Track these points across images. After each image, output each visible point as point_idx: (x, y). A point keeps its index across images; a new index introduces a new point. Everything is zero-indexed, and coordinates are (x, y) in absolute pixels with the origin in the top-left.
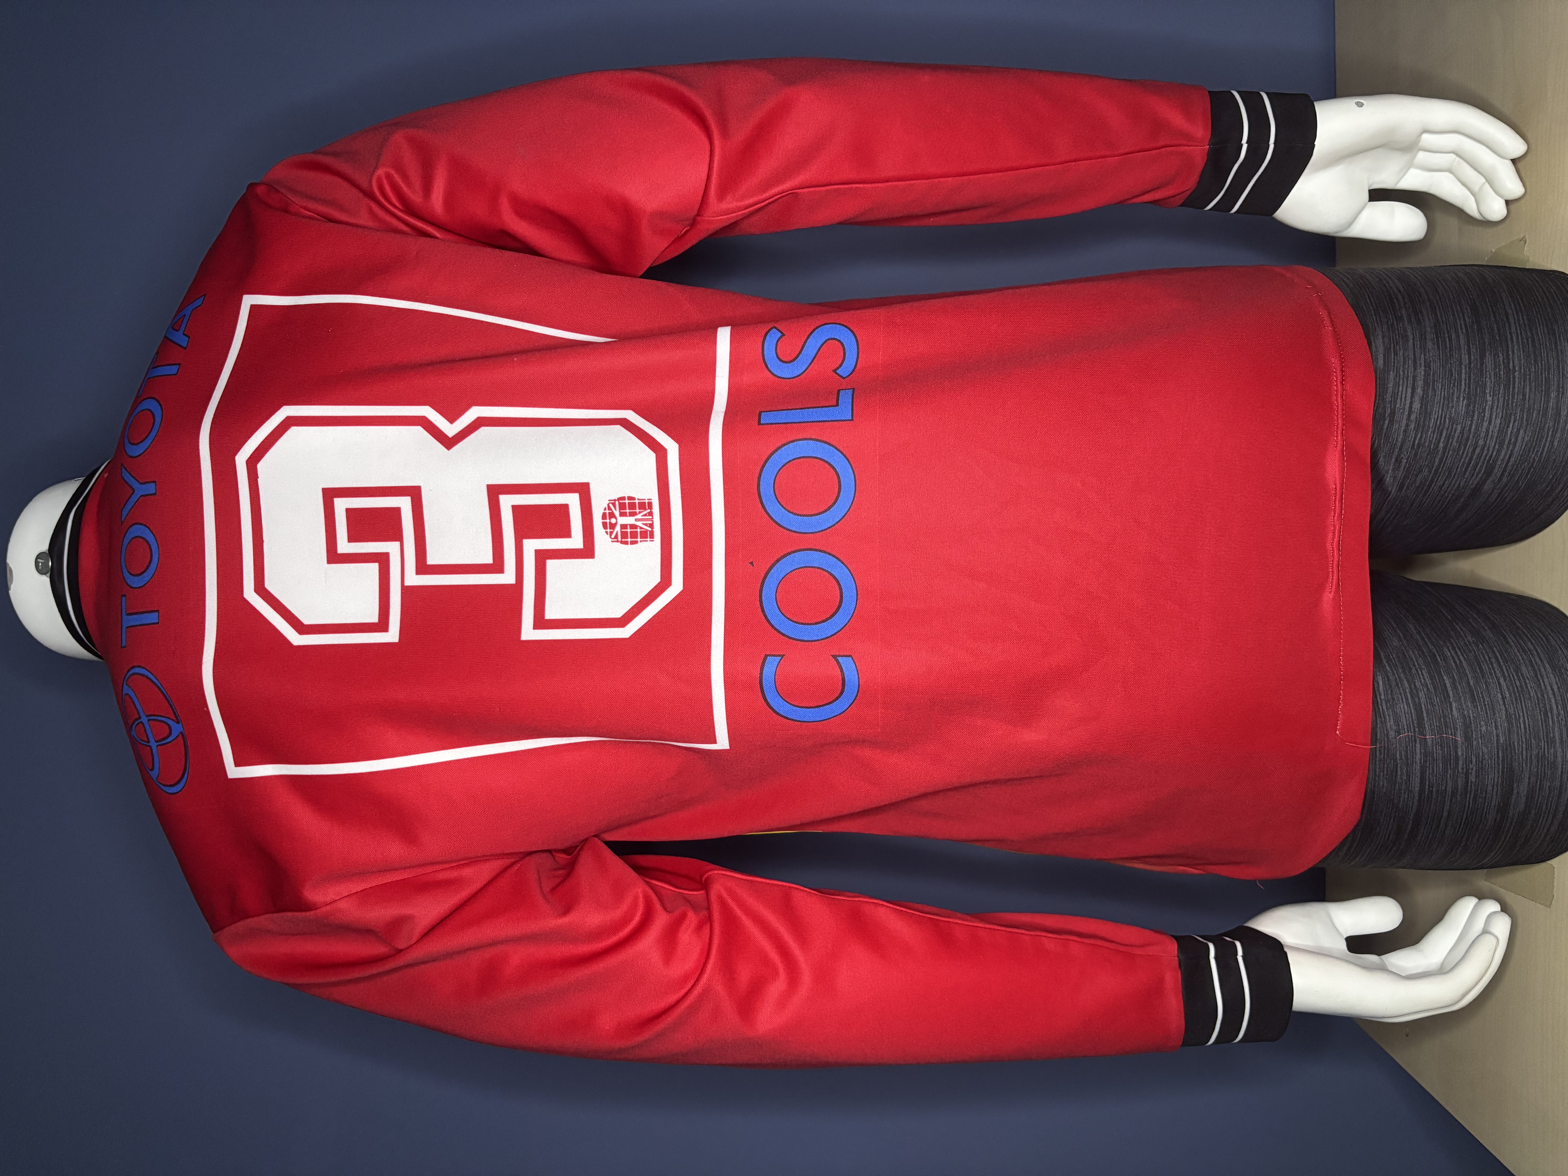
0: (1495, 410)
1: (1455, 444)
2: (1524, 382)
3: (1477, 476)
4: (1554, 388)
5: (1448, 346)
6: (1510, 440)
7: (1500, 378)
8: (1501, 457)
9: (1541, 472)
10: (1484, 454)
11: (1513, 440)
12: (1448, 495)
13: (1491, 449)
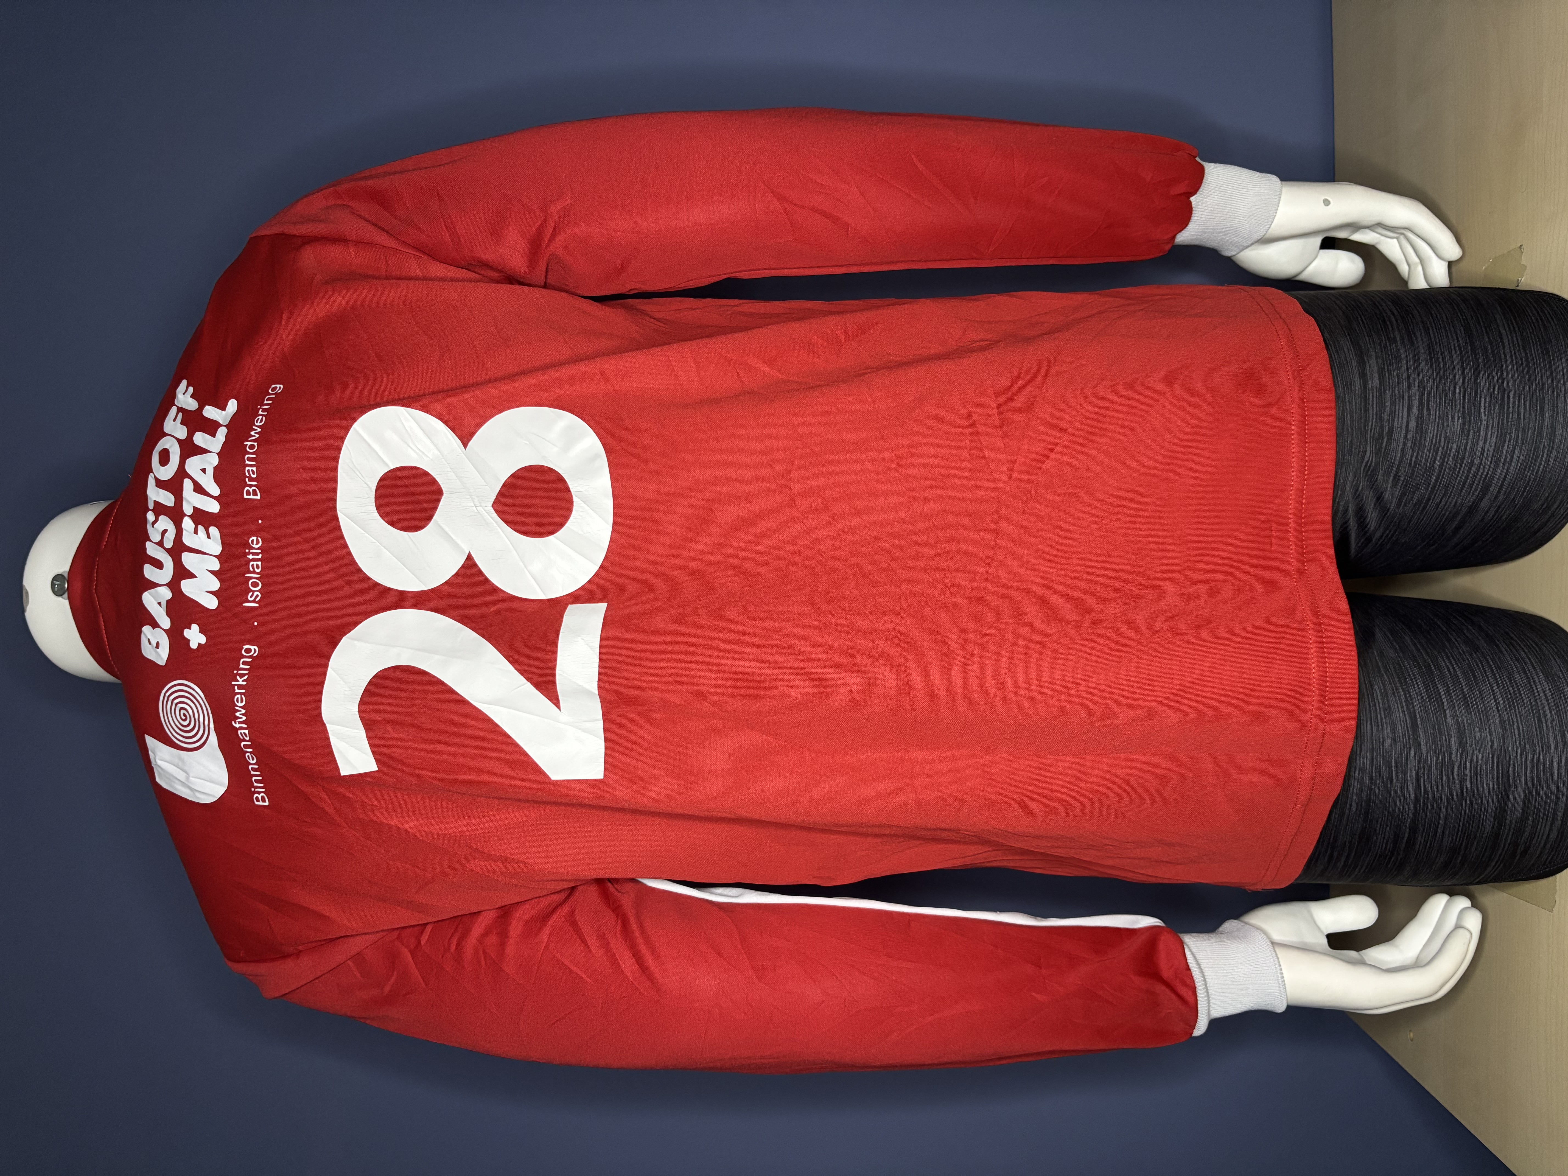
0: (1490, 429)
1: (1450, 462)
2: (1519, 401)
3: (1473, 494)
4: (1548, 407)
5: (1442, 366)
6: (1506, 459)
7: (1495, 398)
8: (1497, 476)
9: (1537, 490)
10: (1480, 473)
11: (1508, 459)
12: (1445, 512)
13: (1487, 467)
